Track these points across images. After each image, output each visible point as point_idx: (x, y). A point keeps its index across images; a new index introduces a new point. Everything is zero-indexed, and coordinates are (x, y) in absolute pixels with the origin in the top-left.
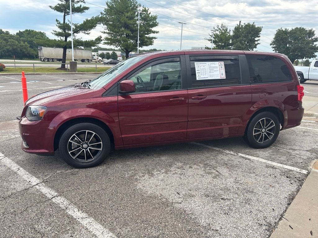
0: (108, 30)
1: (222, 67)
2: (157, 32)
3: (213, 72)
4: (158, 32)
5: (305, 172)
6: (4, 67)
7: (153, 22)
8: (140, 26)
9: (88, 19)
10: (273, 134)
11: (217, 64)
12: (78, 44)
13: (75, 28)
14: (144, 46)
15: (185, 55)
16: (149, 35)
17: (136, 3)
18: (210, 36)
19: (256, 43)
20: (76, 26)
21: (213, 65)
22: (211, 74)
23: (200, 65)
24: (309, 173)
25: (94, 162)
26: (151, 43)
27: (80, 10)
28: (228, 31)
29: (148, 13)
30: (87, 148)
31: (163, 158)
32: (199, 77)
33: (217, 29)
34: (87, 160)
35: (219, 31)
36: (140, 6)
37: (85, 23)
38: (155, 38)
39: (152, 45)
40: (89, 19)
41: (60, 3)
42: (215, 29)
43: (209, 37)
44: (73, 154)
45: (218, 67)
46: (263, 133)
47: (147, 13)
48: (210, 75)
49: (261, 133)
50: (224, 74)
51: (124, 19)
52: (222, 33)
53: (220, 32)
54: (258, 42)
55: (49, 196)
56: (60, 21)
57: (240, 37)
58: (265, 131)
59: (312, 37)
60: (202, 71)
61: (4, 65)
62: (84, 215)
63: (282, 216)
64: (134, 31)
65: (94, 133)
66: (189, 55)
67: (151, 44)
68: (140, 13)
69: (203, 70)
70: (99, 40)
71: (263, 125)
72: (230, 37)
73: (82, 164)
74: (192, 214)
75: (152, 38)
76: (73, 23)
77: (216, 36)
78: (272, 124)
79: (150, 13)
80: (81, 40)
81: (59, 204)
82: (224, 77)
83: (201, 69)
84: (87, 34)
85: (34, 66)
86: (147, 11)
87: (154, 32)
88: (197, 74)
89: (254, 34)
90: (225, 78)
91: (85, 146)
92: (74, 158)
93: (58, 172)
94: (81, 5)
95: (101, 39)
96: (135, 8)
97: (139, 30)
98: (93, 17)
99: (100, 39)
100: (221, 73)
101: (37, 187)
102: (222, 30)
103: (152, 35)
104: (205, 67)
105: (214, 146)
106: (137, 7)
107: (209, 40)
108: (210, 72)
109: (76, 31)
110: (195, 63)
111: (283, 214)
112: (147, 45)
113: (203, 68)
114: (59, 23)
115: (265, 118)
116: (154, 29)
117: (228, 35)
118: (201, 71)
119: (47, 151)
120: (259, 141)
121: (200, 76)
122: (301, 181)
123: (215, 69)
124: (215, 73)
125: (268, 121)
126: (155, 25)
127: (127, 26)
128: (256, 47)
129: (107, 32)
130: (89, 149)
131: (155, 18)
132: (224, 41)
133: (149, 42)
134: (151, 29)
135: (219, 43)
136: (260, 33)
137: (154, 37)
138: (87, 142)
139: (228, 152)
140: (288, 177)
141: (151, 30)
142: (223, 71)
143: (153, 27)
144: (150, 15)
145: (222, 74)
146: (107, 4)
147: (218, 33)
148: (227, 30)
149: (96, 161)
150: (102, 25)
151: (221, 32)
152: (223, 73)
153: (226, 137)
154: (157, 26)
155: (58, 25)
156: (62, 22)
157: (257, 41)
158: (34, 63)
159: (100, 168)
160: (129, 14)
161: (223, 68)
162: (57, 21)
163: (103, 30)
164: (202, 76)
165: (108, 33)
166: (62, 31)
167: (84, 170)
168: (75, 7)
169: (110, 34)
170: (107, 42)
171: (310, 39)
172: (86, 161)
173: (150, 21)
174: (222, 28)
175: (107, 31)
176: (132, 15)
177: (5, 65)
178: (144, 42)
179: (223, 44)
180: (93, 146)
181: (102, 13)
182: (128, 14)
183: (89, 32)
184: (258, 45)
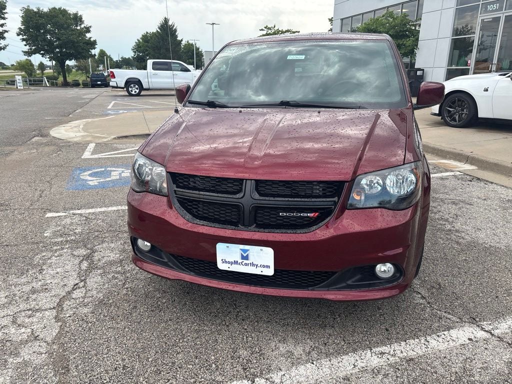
54: (5, 28)
59: (81, 25)
128: (3, 38)
136: (6, 11)
171: (79, 28)
184: (6, 33)
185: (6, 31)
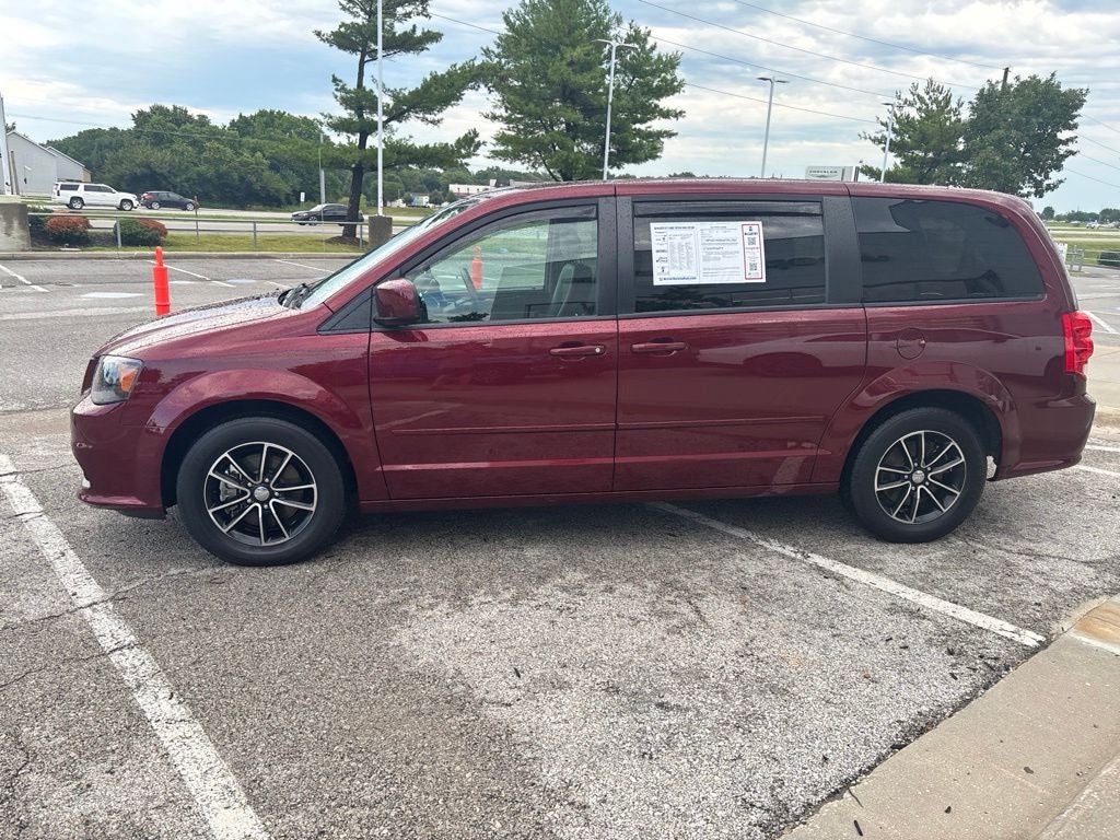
0: (507, 109)
1: (752, 242)
2: (678, 115)
3: (715, 259)
4: (681, 113)
5: (1030, 638)
6: (164, 232)
7: (664, 80)
8: (617, 92)
9: (439, 74)
10: (959, 494)
11: (734, 228)
12: (400, 155)
13: (391, 103)
14: (628, 162)
15: (615, 196)
16: (649, 123)
17: (605, 11)
18: (882, 124)
19: (1062, 149)
20: (395, 96)
21: (721, 235)
22: (710, 264)
23: (670, 232)
24: (1043, 646)
25: (287, 548)
26: (653, 153)
27: (411, 43)
28: (953, 105)
29: (648, 47)
30: (267, 502)
31: (531, 553)
32: (663, 277)
33: (910, 98)
34: (266, 541)
35: (918, 105)
36: (619, 21)
37: (426, 86)
38: (670, 135)
39: (658, 160)
40: (441, 71)
41: (349, 19)
42: (903, 97)
43: (875, 130)
44: (224, 517)
45: (740, 241)
46: (916, 485)
47: (643, 48)
48: (705, 269)
49: (907, 486)
50: (759, 266)
51: (559, 69)
52: (929, 115)
53: (919, 109)
54: (1071, 147)
55: (107, 643)
56: (345, 81)
57: (998, 127)
58: (926, 479)
60: (677, 255)
61: (163, 226)
62: (181, 711)
63: (847, 784)
64: (594, 111)
65: (291, 453)
66: (630, 198)
67: (654, 157)
68: (619, 49)
69: (681, 250)
70: (469, 142)
71: (917, 457)
72: (959, 129)
73: (251, 553)
74: (530, 745)
75: (660, 134)
76: (387, 87)
77: (905, 124)
78: (953, 454)
79: (653, 48)
80: (410, 143)
81: (124, 670)
82: (759, 275)
83: (672, 246)
84: (433, 122)
85: (255, 231)
86: (645, 40)
87: (666, 114)
88: (655, 264)
89: (1054, 116)
90: (764, 280)
91: (261, 492)
92: (225, 531)
93: (173, 571)
94: (414, 26)
95: (477, 140)
96: (601, 30)
97: (609, 106)
98: (455, 66)
99: (472, 140)
100: (748, 262)
101: (88, 612)
102: (928, 101)
103: (657, 124)
104: (687, 240)
105: (735, 525)
106: (607, 28)
107: (874, 140)
108: (706, 259)
109: (397, 114)
110: (653, 225)
111: (855, 779)
112: (636, 160)
113: (680, 244)
114: (343, 89)
115: (922, 432)
116: (665, 103)
117: (953, 119)
118: (673, 252)
119: (140, 503)
120: (897, 516)
121: (668, 273)
122: (995, 672)
123: (726, 248)
124: (724, 262)
125: (936, 442)
126: (670, 88)
127: (570, 95)
128: (1058, 167)
129: (501, 116)
130: (274, 503)
131: (672, 63)
132: (933, 142)
133: (648, 148)
134: (656, 102)
135: (916, 152)
136: (1079, 112)
137: (665, 132)
138: (267, 480)
139: (775, 546)
140: (951, 653)
141: (656, 106)
142: (758, 256)
143: (662, 96)
144: (655, 55)
145: (753, 267)
146: (506, 19)
147: (914, 113)
148: (947, 100)
149: (294, 544)
150: (483, 89)
151: (927, 111)
152: (758, 261)
153: (779, 491)
154: (677, 94)
155: (338, 94)
156: (352, 85)
157: (1066, 142)
158: (255, 222)
159: (307, 570)
160: (578, 53)
161: (757, 245)
162: (335, 80)
163: (488, 109)
164: (674, 273)
165: (508, 120)
166: (350, 114)
167: (253, 572)
168: (394, 33)
169: (512, 123)
170: (502, 148)
172: (264, 544)
173: (654, 73)
174: (928, 93)
175: (502, 112)
176: (587, 55)
177: (168, 225)
178: (630, 151)
179: (931, 155)
180: (287, 496)
181: (487, 52)
182: (575, 54)
183: (439, 116)
184: (1071, 157)
185: (1072, 153)
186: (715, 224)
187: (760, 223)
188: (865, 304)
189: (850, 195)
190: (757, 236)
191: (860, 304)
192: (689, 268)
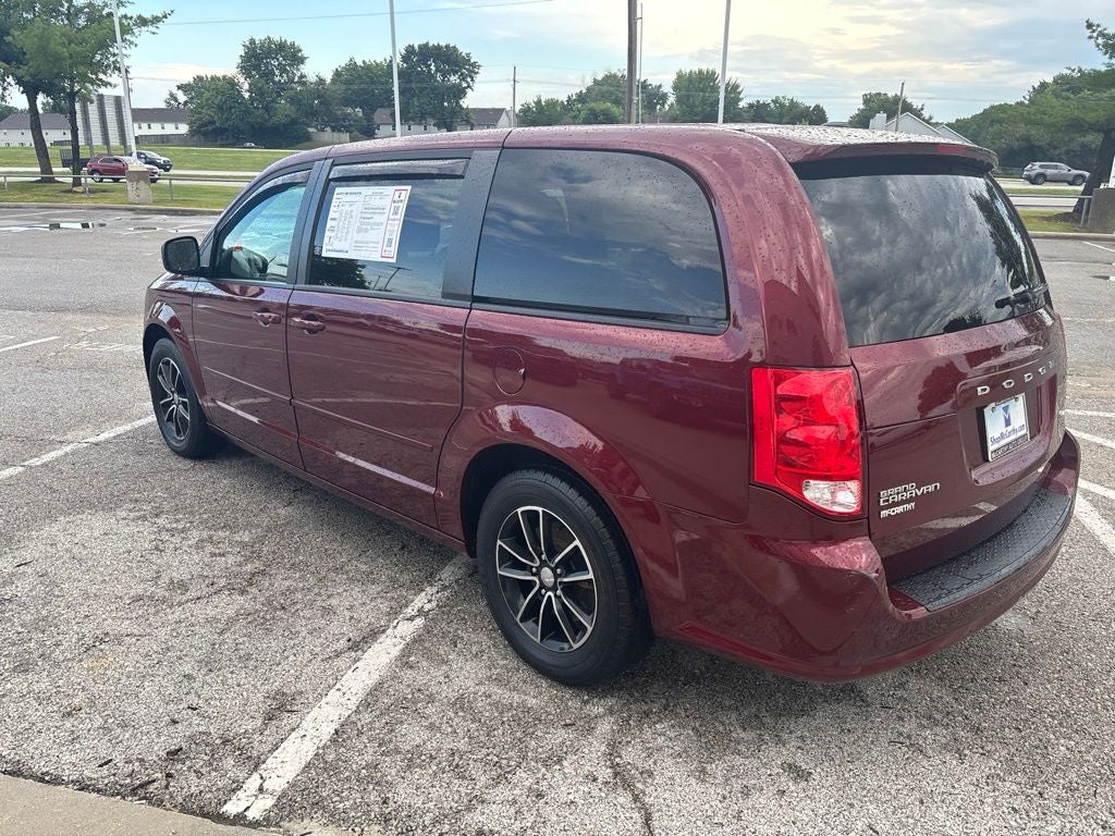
1: (396, 212)
3: (367, 231)
5: (247, 806)
21: (376, 202)
22: (360, 237)
23: (348, 198)
24: (232, 820)
25: (181, 445)
30: (178, 406)
32: (329, 248)
34: (178, 435)
45: (387, 209)
48: (356, 242)
49: (534, 584)
50: (393, 242)
60: (341, 224)
65: (179, 372)
69: (345, 219)
82: (391, 253)
83: (341, 214)
91: (176, 398)
92: (165, 420)
100: (387, 236)
104: (353, 208)
108: (359, 230)
113: (346, 212)
118: (340, 220)
121: (332, 244)
123: (377, 218)
142: (396, 228)
152: (394, 237)
161: (399, 215)
164: (337, 245)
172: (175, 437)
186: (376, 189)
187: (409, 188)
188: (475, 305)
189: (503, 147)
190: (401, 205)
191: (468, 304)
192: (346, 240)
